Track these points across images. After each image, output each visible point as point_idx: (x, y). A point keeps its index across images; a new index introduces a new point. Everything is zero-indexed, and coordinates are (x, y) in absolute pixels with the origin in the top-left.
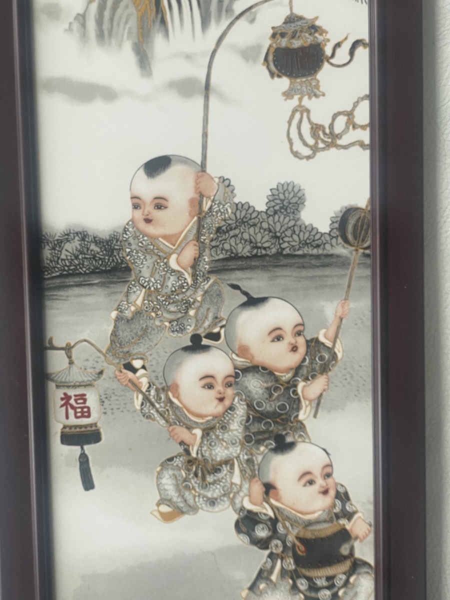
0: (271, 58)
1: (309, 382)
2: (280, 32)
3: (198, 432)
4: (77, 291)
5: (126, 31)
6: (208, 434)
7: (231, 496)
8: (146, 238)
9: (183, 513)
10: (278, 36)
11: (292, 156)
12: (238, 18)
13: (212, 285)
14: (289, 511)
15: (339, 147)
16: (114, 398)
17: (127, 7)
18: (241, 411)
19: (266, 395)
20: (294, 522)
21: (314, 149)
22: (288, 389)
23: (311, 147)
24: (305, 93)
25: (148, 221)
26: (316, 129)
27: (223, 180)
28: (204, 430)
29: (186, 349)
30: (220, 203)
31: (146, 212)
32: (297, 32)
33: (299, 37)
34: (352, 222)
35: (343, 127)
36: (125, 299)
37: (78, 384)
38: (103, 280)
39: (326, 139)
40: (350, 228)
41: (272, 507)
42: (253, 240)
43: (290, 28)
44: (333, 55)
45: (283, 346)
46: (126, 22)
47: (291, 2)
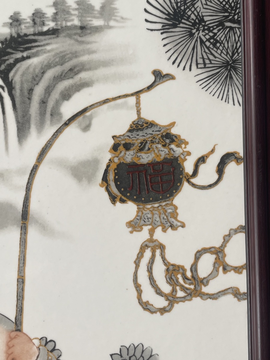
0: (111, 176)
2: (123, 142)
10: (121, 148)
11: (140, 308)
12: (67, 124)
15: (205, 297)
21: (170, 298)
23: (166, 296)
24: (159, 223)
26: (173, 271)
27: (45, 341)
32: (146, 143)
33: (149, 149)
35: (210, 268)
39: (187, 286)
43: (138, 137)
44: (195, 173)
47: (138, 103)
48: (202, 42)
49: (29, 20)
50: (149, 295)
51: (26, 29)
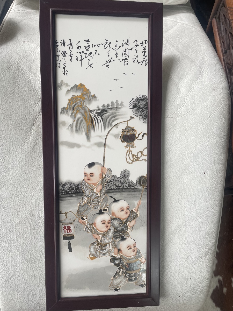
0: (122, 137)
1: (130, 222)
2: (124, 130)
3: (101, 236)
4: (69, 198)
5: (84, 129)
6: (103, 236)
7: (109, 252)
8: (88, 184)
9: (96, 257)
10: (124, 132)
11: (127, 163)
12: (113, 127)
13: (105, 196)
14: (124, 256)
15: (139, 161)
16: (78, 227)
17: (84, 123)
18: (112, 230)
19: (119, 226)
20: (126, 259)
22: (125, 224)
23: (132, 161)
24: (131, 147)
25: (88, 179)
26: (133, 156)
28: (102, 235)
29: (98, 213)
30: (108, 175)
31: (88, 177)
33: (129, 132)
34: (142, 180)
35: (140, 155)
36: (82, 200)
37: (68, 223)
38: (76, 195)
39: (136, 159)
40: (142, 182)
41: (120, 255)
42: (116, 185)
43: (127, 130)
44: (138, 137)
45: (124, 212)
46: (84, 127)
47: (127, 123)
48: (140, 111)
49: (106, 106)
50: (129, 160)
51: (106, 108)
